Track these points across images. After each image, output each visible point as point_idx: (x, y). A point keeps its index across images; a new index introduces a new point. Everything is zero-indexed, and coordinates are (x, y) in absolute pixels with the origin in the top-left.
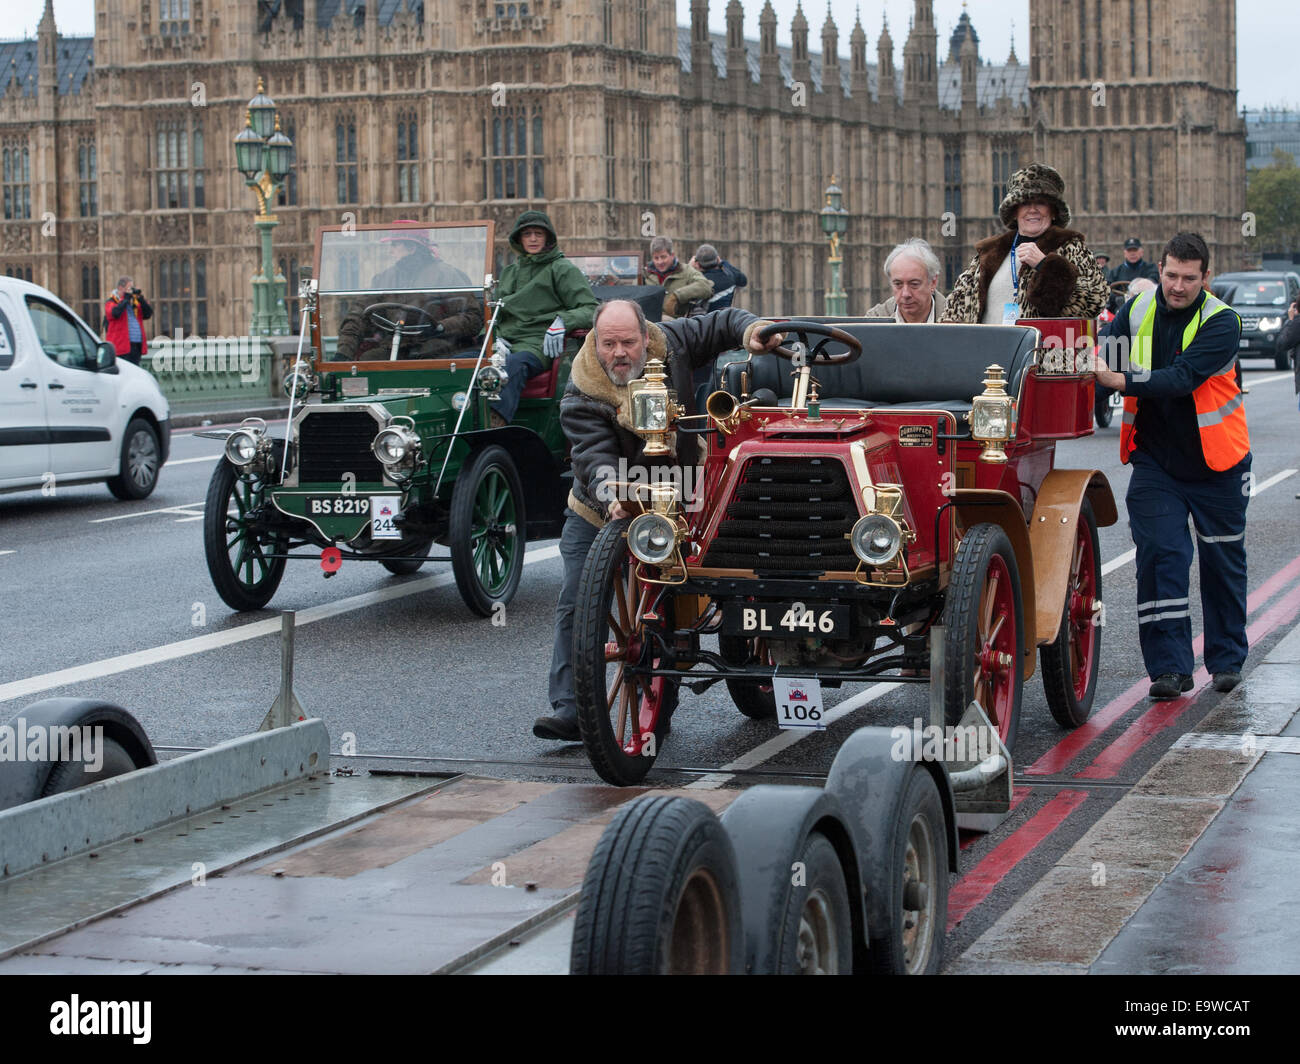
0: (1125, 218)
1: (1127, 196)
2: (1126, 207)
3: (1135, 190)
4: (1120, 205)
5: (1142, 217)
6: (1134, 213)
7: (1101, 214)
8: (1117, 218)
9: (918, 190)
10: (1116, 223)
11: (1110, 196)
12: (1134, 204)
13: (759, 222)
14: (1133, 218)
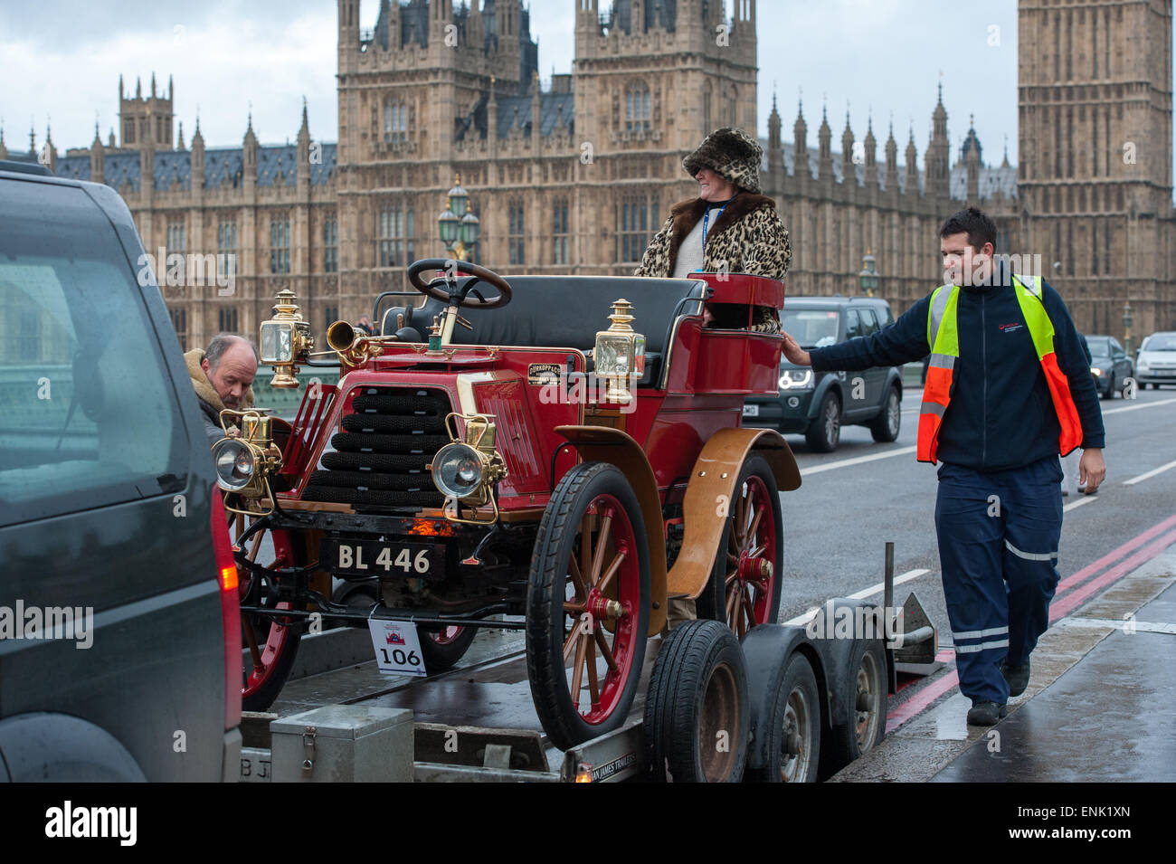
0: (1088, 281)
1: (1089, 265)
2: (1089, 273)
3: (1095, 260)
4: (1084, 271)
5: (1101, 281)
6: (1094, 277)
7: (1070, 278)
8: (1082, 281)
9: (934, 259)
10: (1080, 285)
11: (1077, 265)
12: (1095, 271)
13: (816, 282)
14: (1094, 281)
